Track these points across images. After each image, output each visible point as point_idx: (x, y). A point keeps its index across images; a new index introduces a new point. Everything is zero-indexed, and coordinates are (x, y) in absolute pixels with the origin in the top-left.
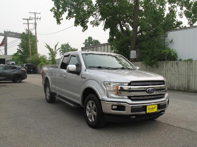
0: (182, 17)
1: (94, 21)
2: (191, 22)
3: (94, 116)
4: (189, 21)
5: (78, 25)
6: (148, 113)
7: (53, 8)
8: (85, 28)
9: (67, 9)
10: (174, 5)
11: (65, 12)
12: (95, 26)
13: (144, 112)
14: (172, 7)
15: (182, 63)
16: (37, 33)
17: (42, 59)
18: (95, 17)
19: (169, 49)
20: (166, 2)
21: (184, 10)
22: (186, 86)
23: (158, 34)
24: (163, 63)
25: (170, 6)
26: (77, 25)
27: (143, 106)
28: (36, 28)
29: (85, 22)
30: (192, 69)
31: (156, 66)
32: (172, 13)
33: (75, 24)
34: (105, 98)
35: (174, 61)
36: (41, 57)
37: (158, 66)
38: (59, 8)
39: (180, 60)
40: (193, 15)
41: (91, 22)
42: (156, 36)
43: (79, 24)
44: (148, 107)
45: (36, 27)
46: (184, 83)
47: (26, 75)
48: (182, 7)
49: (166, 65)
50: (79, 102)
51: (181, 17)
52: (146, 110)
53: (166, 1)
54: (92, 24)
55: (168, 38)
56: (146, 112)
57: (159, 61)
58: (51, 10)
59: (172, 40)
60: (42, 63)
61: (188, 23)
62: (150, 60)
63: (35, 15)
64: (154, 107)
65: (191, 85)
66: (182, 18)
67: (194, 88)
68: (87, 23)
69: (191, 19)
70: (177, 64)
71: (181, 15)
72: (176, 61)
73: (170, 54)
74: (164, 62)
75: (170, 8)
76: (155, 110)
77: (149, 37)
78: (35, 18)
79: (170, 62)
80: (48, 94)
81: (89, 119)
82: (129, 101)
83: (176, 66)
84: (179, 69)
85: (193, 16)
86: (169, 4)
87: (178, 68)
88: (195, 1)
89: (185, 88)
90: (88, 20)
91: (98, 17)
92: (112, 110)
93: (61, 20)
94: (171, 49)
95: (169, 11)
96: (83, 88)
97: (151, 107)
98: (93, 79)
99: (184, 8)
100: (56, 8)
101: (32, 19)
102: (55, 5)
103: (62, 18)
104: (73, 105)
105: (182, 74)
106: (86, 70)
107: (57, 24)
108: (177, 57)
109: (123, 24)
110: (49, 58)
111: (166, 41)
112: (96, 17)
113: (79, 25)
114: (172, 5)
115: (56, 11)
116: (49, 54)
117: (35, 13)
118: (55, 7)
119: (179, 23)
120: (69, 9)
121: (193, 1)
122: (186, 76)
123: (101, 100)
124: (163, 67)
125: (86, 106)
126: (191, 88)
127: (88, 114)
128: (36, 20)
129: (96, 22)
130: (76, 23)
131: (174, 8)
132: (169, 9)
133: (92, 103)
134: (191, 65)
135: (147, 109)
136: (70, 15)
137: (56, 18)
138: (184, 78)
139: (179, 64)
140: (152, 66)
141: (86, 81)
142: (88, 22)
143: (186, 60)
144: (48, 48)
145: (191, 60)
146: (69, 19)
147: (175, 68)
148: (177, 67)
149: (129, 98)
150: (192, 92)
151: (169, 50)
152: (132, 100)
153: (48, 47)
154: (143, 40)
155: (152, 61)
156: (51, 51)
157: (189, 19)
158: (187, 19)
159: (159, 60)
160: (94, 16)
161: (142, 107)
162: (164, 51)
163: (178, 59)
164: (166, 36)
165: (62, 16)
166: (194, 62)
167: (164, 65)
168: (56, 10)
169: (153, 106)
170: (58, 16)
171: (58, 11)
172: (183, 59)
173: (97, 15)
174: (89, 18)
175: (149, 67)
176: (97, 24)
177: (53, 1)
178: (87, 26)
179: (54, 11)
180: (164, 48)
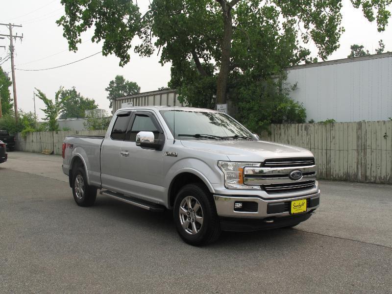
0: (308, 41)
1: (142, 45)
2: (323, 52)
3: (197, 224)
4: (320, 50)
5: (109, 53)
6: (293, 213)
7: (63, 18)
8: (125, 59)
9: (93, 21)
10: (292, 19)
11: (90, 27)
12: (145, 56)
13: (286, 213)
14: (289, 21)
15: (317, 127)
16: (15, 67)
17: (26, 122)
18: (144, 38)
19: (291, 102)
20: (279, 13)
21: (310, 30)
22: (324, 171)
23: (269, 74)
24: (280, 128)
25: (285, 20)
26: (108, 54)
27: (285, 202)
28: (12, 57)
29: (125, 47)
30: (334, 138)
31: (267, 133)
32: (290, 34)
33: (103, 50)
34: (222, 189)
35: (300, 125)
36: (25, 117)
37: (270, 134)
38: (74, 18)
39: (312, 122)
40: (327, 39)
41: (136, 47)
42: (264, 76)
43: (112, 52)
44: (293, 203)
45: (12, 54)
46: (320, 164)
47: (6, 153)
48: (308, 24)
49: (285, 131)
50: (163, 200)
51: (306, 41)
52: (289, 209)
53: (278, 12)
54: (138, 52)
55: (287, 81)
56: (290, 213)
57: (272, 125)
58: (58, 22)
59: (295, 86)
60: (29, 129)
61: (318, 53)
62: (257, 122)
63: (10, 29)
64: (301, 204)
65: (332, 167)
66: (307, 43)
67: (337, 172)
68: (127, 50)
69: (324, 47)
70: (306, 129)
71: (306, 38)
72: (304, 125)
73: (292, 110)
74: (282, 125)
75: (286, 25)
76: (304, 208)
77: (252, 79)
78: (11, 36)
79: (293, 125)
80: (80, 190)
81: (186, 230)
82: (264, 194)
83: (305, 133)
84: (310, 139)
85: (327, 41)
86: (284, 17)
87: (309, 136)
88: (329, 15)
89: (321, 173)
90: (129, 43)
91: (149, 39)
92: (234, 211)
93: (77, 42)
94: (295, 102)
95: (284, 30)
97: (297, 203)
98: (193, 156)
99: (312, 26)
100: (68, 19)
101: (3, 38)
102: (66, 11)
103: (80, 40)
104: (148, 207)
105: (317, 148)
106: (174, 141)
107: (70, 50)
108: (306, 116)
109: (198, 53)
110: (45, 119)
111: (284, 86)
112: (147, 37)
113: (111, 53)
114: (290, 18)
115: (68, 24)
116: (45, 110)
117: (10, 25)
118: (65, 16)
119: (305, 53)
120: (96, 22)
121: (326, 14)
122: (324, 151)
123: (214, 194)
124: (280, 134)
125: (179, 206)
126: (333, 173)
127: (182, 221)
128: (14, 40)
129: (145, 48)
130: (107, 49)
131: (292, 24)
132: (284, 25)
133: (193, 202)
134: (333, 132)
135: (292, 206)
136: (98, 34)
137: (68, 39)
138: (320, 154)
139: (309, 128)
140: (260, 132)
141: (177, 161)
142: (129, 47)
143: (322, 122)
144: (41, 98)
145: (331, 122)
146: (97, 42)
147: (302, 136)
148: (307, 134)
149: (263, 188)
150: (335, 180)
151: (291, 104)
152: (269, 192)
153: (43, 97)
154: (240, 83)
155: (261, 124)
156: (47, 104)
157: (320, 45)
158: (317, 46)
159: (273, 122)
160: (143, 35)
161: (283, 203)
162: (282, 105)
163: (308, 119)
164: (285, 78)
165: (79, 35)
166: (337, 127)
167: (283, 131)
168: (67, 22)
169: (301, 202)
170: (72, 35)
171: (72, 25)
172: (316, 121)
173: (149, 35)
174: (131, 40)
176: (148, 52)
177: (63, 4)
178: (129, 56)
179: (63, 25)
180: (282, 99)
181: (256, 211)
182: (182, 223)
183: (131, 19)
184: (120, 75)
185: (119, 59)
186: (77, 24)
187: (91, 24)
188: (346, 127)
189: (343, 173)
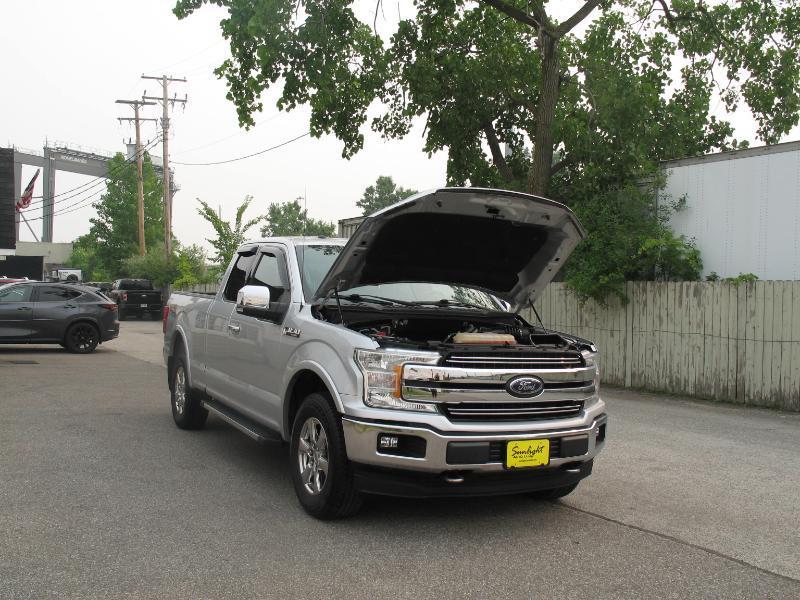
0: (735, 107)
1: (386, 117)
2: (769, 129)
3: (322, 474)
4: (761, 124)
5: (324, 132)
6: (513, 467)
7: (227, 64)
8: (353, 142)
9: (280, 69)
10: (703, 61)
11: (273, 81)
12: (393, 137)
13: (497, 465)
14: (697, 66)
15: (718, 290)
16: (169, 159)
17: (185, 264)
18: (392, 102)
19: (669, 236)
20: (674, 48)
21: (743, 81)
22: (732, 384)
23: (632, 176)
24: (645, 290)
25: (688, 62)
26: (320, 133)
27: (493, 442)
28: (165, 140)
29: (354, 120)
30: (753, 314)
31: (618, 300)
32: (697, 90)
33: (312, 125)
34: (357, 407)
35: (686, 283)
36: (183, 255)
37: (625, 301)
38: (247, 63)
39: (713, 278)
40: (777, 101)
41: (376, 121)
42: (622, 180)
43: (330, 129)
44: (510, 446)
45: (165, 133)
46: (723, 370)
48: (735, 70)
49: (655, 295)
50: (276, 422)
51: (731, 107)
52: (503, 458)
53: (672, 45)
54: (380, 129)
55: (666, 191)
56: (505, 466)
57: (630, 282)
58: (217, 72)
59: (683, 201)
60: (187, 277)
61: (758, 132)
62: (596, 278)
63: (165, 87)
64: (534, 448)
65: (747, 378)
66: (734, 110)
67: (758, 388)
68: (359, 125)
69: (770, 118)
70: (697, 293)
71: (731, 101)
72: (693, 284)
73: (672, 252)
74: (649, 283)
75: (691, 72)
76: (542, 458)
77: (597, 187)
78: (165, 99)
79: (671, 285)
80: (182, 396)
81: (307, 486)
82: (442, 422)
83: (693, 302)
84: (703, 315)
85: (778, 104)
86: (685, 56)
87: (702, 309)
88: (782, 48)
89: (726, 390)
90: (363, 112)
91: (402, 103)
92: (377, 453)
93: (254, 109)
94: (677, 236)
95: (685, 84)
96: (291, 370)
97: (523, 446)
99: (744, 74)
100: (237, 65)
101: (154, 104)
102: (233, 51)
103: (261, 105)
104: (255, 435)
105: (717, 334)
106: (302, 307)
107: (241, 125)
108: (701, 267)
109: (499, 132)
110: (214, 260)
111: (661, 202)
112: (396, 100)
113: (328, 132)
114: (698, 58)
115: (237, 74)
116: (214, 243)
117: (164, 79)
118: (232, 59)
119: (724, 130)
120: (286, 69)
121: (776, 48)
122: (732, 343)
123: (343, 415)
124: (645, 304)
125: (299, 440)
126: (749, 391)
127: (303, 465)
128: (170, 106)
129: (393, 121)
130: (319, 124)
131: (703, 71)
132: (687, 75)
133: (318, 428)
134: (751, 301)
135: (510, 452)
136: (292, 94)
137: (237, 103)
138: (723, 348)
139: (704, 292)
140: (603, 299)
142: (362, 119)
143: (731, 279)
144: (208, 219)
145: (750, 280)
146: (288, 110)
147: (688, 308)
148: (699, 304)
149: (444, 409)
150: (752, 405)
151: (667, 239)
152: (453, 418)
153: (210, 215)
154: (572, 194)
155: (604, 280)
156: (219, 230)
157: (761, 115)
158: (754, 116)
159: (633, 276)
160: (389, 96)
161: (488, 444)
162: (650, 243)
163: (705, 273)
164: (660, 184)
165: (258, 97)
166: (760, 288)
167: (650, 296)
168: (236, 71)
169: (535, 445)
170: (243, 96)
171: (245, 76)
172: (723, 275)
173: (400, 96)
174: (367, 104)
175: (590, 302)
176: (400, 130)
177: (226, 38)
178: (362, 137)
179: (228, 76)
180: (653, 230)
181: (423, 455)
182: (302, 471)
183: (367, 63)
184: (386, 175)
185: (342, 144)
186: (254, 73)
187: (277, 75)
188: (779, 289)
189: (771, 392)
